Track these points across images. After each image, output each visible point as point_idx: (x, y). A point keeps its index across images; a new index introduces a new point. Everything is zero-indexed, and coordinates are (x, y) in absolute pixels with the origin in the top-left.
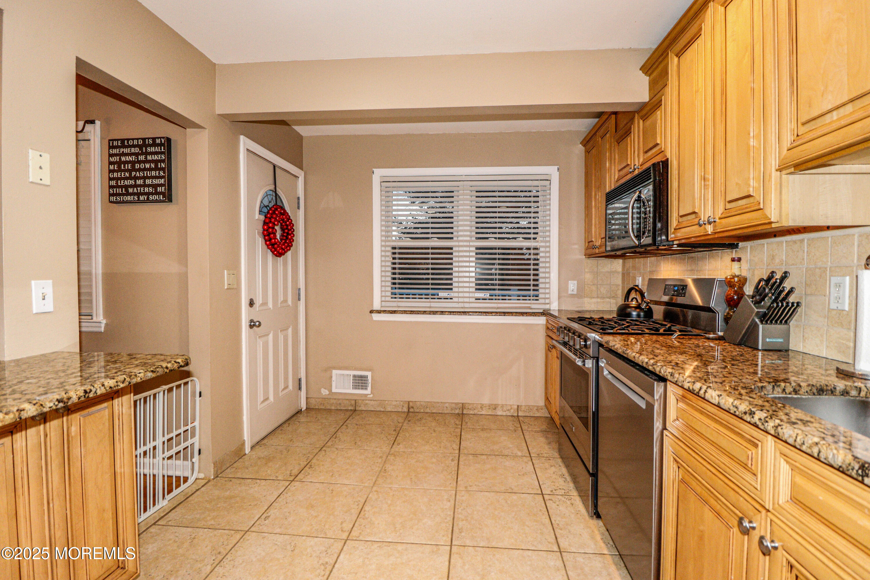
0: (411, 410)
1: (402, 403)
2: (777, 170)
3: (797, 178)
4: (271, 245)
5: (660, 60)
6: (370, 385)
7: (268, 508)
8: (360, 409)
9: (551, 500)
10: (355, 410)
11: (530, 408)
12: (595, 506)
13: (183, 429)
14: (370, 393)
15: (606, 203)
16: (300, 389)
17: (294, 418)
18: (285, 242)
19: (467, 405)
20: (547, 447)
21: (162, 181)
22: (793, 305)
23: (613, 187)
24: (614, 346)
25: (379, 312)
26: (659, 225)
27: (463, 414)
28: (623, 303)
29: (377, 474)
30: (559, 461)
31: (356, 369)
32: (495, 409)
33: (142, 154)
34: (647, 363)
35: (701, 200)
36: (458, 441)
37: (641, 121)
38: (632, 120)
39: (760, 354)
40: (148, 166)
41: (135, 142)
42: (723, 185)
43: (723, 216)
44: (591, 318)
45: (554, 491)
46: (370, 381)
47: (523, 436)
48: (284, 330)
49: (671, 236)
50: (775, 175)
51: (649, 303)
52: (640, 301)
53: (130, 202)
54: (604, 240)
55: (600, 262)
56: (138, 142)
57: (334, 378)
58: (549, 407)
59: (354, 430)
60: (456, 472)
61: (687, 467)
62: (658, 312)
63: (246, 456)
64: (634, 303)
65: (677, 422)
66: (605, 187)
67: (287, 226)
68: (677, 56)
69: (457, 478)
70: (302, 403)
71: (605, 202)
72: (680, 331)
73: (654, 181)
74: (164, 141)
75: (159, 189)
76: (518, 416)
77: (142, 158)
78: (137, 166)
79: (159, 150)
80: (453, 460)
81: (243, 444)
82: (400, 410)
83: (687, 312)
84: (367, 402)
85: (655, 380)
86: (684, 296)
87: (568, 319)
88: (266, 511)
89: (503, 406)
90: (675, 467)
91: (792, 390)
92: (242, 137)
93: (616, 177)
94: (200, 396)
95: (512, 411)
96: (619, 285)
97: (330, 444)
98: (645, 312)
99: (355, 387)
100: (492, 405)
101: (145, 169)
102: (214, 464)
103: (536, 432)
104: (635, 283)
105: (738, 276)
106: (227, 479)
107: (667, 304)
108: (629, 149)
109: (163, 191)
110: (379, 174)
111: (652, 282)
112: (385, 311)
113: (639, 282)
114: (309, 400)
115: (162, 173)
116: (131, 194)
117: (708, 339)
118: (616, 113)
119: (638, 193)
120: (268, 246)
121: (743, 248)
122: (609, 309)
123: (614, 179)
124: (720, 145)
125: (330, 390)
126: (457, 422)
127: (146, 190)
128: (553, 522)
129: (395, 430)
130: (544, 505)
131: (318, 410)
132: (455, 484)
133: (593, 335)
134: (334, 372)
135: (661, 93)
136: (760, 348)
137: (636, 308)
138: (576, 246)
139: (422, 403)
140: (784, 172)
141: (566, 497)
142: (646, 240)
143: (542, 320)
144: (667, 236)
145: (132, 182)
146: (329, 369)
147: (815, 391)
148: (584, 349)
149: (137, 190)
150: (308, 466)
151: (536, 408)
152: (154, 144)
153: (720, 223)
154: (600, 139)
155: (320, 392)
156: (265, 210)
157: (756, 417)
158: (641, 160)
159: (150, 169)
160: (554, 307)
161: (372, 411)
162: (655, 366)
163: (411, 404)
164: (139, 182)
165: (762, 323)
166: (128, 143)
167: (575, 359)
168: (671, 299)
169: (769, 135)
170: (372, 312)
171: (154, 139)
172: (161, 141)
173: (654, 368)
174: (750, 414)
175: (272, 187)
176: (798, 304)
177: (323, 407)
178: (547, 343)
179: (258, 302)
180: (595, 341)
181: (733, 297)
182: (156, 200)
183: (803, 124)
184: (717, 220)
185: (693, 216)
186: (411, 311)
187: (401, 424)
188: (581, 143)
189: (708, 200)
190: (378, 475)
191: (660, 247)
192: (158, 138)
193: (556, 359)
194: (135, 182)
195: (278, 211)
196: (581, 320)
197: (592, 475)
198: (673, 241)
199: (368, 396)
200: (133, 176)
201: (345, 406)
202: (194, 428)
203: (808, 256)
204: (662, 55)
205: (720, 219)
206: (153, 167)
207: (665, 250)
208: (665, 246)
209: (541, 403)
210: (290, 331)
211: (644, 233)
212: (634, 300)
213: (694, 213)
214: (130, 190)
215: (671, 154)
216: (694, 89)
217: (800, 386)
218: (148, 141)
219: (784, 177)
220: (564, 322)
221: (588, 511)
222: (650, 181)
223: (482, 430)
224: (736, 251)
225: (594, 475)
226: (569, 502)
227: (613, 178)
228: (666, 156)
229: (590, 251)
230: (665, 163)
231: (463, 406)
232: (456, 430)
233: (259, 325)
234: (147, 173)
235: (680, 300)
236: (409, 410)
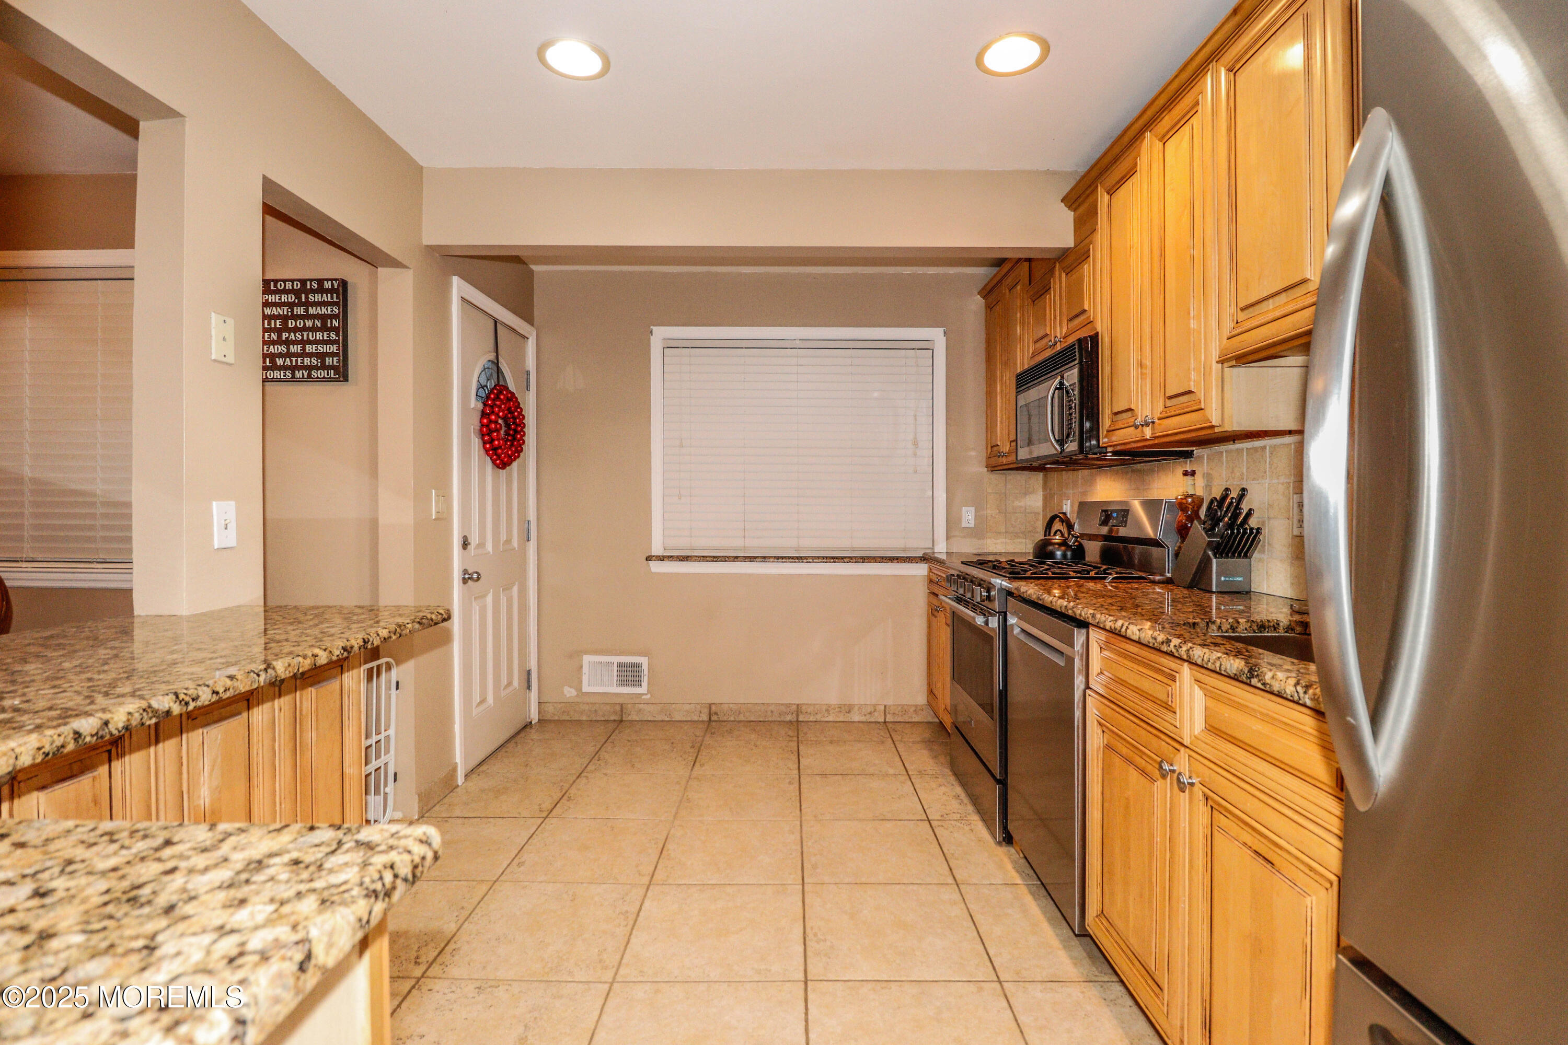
0: (714, 718)
1: (698, 707)
2: (1217, 362)
3: (1241, 371)
4: (492, 450)
5: (1088, 192)
6: (646, 679)
7: (519, 852)
8: (630, 718)
9: (942, 826)
10: (621, 721)
11: (904, 709)
12: (1005, 829)
13: (374, 738)
14: (646, 692)
15: (1017, 389)
16: (529, 687)
17: (522, 735)
18: (512, 445)
19: (804, 707)
20: (931, 762)
21: (334, 348)
22: (1251, 533)
23: (1026, 367)
24: (1026, 592)
25: (661, 558)
26: (1087, 425)
27: (798, 721)
28: (1042, 537)
29: (677, 805)
30: (952, 779)
31: (622, 653)
32: (849, 712)
33: (300, 304)
34: (1066, 606)
35: (1137, 392)
36: (795, 758)
37: (1064, 275)
38: (1052, 271)
39: (1214, 596)
40: (309, 323)
41: (289, 286)
42: (1162, 375)
43: (1163, 415)
44: (997, 561)
45: (945, 816)
46: (646, 672)
47: (894, 749)
48: (507, 588)
49: (1104, 441)
50: (1216, 367)
51: (1078, 537)
52: (1066, 535)
53: (279, 380)
54: (1014, 444)
55: (1009, 477)
56: (293, 286)
57: (585, 669)
58: (934, 705)
59: (626, 749)
60: (798, 798)
61: (1111, 727)
62: (1093, 550)
63: (458, 790)
64: (1057, 537)
65: (1102, 676)
66: (1015, 364)
67: (514, 418)
68: (1108, 193)
69: (801, 806)
70: (532, 711)
71: (1015, 388)
72: (1117, 573)
73: (1081, 362)
74: (338, 285)
75: (329, 361)
76: (885, 722)
77: (300, 311)
78: (291, 323)
79: (329, 300)
80: (790, 783)
81: (455, 770)
82: (696, 718)
83: (1133, 548)
84: (641, 706)
85: (1075, 627)
86: (1125, 526)
87: (962, 563)
88: (516, 856)
89: (860, 707)
90: (1100, 731)
91: (1229, 627)
92: (455, 279)
93: (1031, 351)
94: (397, 688)
95: (876, 714)
96: (1039, 514)
97: (591, 767)
98: (1073, 550)
99: (622, 682)
100: (845, 705)
101: (305, 329)
102: (419, 795)
103: (914, 743)
104: (1062, 508)
105: (1191, 496)
106: (439, 819)
107: (1106, 538)
108: (1048, 312)
109: (335, 363)
110: (660, 334)
111: (1084, 507)
112: (672, 557)
113: (1067, 509)
114: (543, 706)
115: (333, 336)
116: (280, 368)
117: (1153, 582)
118: (1029, 260)
119: (1059, 378)
120: (487, 451)
121: (1199, 457)
122: (1024, 551)
123: (1028, 352)
124: (1159, 322)
125: (579, 689)
126: (790, 733)
127: (307, 361)
128: (945, 851)
129: (693, 747)
130: (931, 832)
131: (560, 722)
132: (798, 812)
133: (999, 581)
134: (587, 659)
135: (1087, 241)
136: (1214, 589)
137: (1060, 545)
138: (973, 453)
139: (731, 706)
140: (1226, 365)
141: (963, 822)
142: (1072, 447)
143: (922, 570)
144: (1098, 441)
145: (283, 349)
146: (576, 655)
147: (1255, 628)
148: (986, 603)
149: (291, 361)
150: (565, 797)
151: (912, 709)
152: (321, 290)
153: (1160, 424)
154: (1007, 291)
155: (563, 693)
156: (482, 393)
157: (1172, 645)
158: (1064, 330)
159: (313, 329)
160: (941, 549)
161: (650, 721)
162: (1075, 609)
163: (713, 708)
164: (293, 349)
165: (1216, 558)
166: (275, 286)
167: (974, 618)
168: (1111, 531)
169: (1210, 317)
170: (649, 558)
171: (320, 282)
172: (332, 285)
173: (1074, 612)
174: (1167, 643)
175: (492, 356)
176: (1258, 530)
177: (568, 718)
178: (930, 604)
179: (474, 540)
180: (1001, 589)
181: (1186, 524)
182: (324, 378)
183: (1243, 309)
184: (1156, 421)
185: (1129, 414)
186: (714, 557)
187: (700, 738)
188: (979, 293)
189: (1146, 393)
190: (679, 806)
191: (1090, 456)
192: (327, 280)
193: (945, 627)
194: (288, 349)
195: (503, 394)
196: (981, 563)
197: (998, 782)
198: (1106, 447)
199: (644, 697)
200: (284, 339)
201: (604, 715)
202: (388, 737)
203: (1270, 468)
204: (1090, 186)
205: (1159, 419)
206: (319, 326)
207: (1097, 459)
208: (1096, 454)
209: (921, 699)
210: (515, 589)
211: (1068, 436)
212: (1059, 532)
213: (1130, 410)
214: (280, 362)
215: (1101, 326)
216: (1129, 244)
217: (1238, 623)
218: (311, 285)
219: (1226, 370)
220: (957, 567)
221: (993, 836)
222: (1073, 363)
223: (831, 742)
224: (1191, 461)
225: (1003, 782)
226: (967, 828)
227: (1026, 354)
228: (1096, 329)
229: (994, 461)
230: (1095, 338)
231: (799, 709)
232: (791, 744)
233: (478, 579)
234: (308, 335)
235: (1123, 532)
236: (710, 718)
